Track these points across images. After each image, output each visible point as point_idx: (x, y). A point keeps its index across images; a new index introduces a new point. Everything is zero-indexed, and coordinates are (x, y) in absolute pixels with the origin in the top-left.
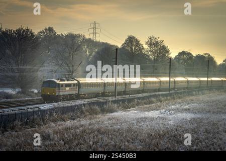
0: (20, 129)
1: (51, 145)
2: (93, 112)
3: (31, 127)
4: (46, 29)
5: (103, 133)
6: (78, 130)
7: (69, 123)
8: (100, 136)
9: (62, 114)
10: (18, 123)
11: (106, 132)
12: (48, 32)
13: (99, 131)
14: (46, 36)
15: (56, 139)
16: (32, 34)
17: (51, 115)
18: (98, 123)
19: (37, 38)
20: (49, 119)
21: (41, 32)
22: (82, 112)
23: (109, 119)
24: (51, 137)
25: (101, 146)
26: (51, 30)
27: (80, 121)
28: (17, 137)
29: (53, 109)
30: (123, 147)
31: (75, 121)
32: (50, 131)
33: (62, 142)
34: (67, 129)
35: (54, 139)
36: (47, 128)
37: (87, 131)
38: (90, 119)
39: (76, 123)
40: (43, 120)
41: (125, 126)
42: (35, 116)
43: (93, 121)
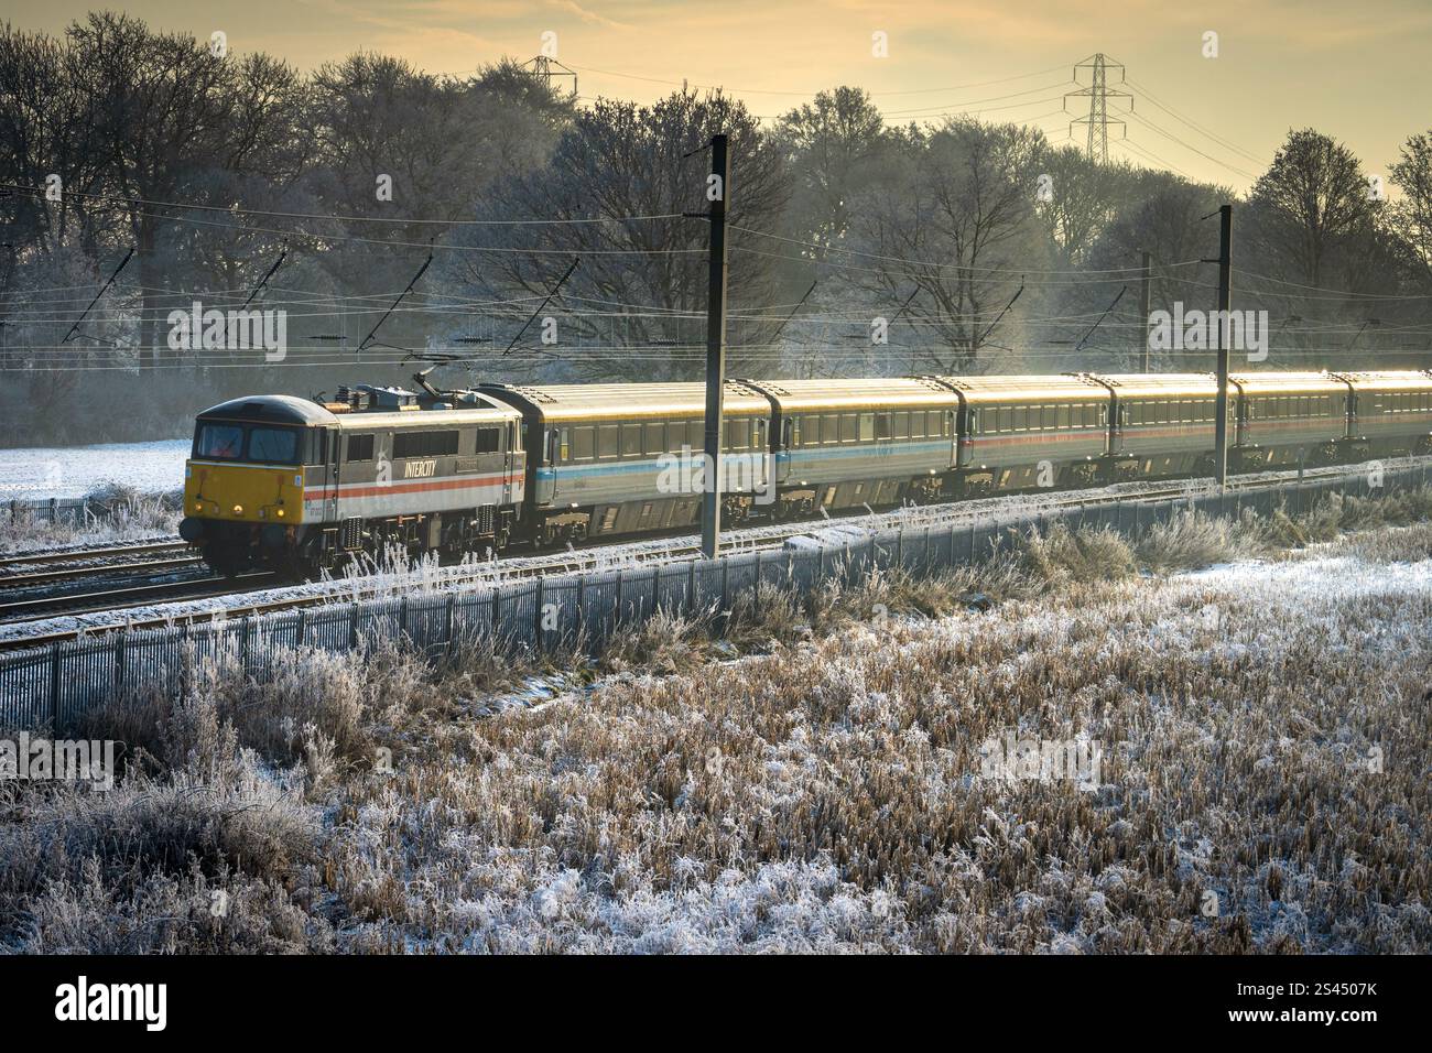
0: (683, 662)
1: (856, 749)
2: (1090, 565)
3: (746, 649)
4: (823, 102)
5: (1148, 685)
6: (1007, 668)
7: (955, 629)
8: (1132, 703)
9: (919, 575)
10: (669, 625)
11: (1167, 681)
12: (833, 115)
13: (1125, 670)
14: (824, 139)
15: (885, 716)
16: (745, 126)
17: (853, 580)
18: (1122, 624)
19: (777, 148)
20: (841, 605)
21: (795, 118)
22: (1030, 564)
23: (1188, 605)
24: (858, 703)
25: (1139, 755)
26: (849, 103)
27: (1020, 615)
28: (668, 703)
29: (869, 549)
30: (1265, 763)
31: (993, 616)
32: (853, 673)
33: (918, 736)
34: (947, 661)
35: (871, 715)
36: (830, 654)
37: (1061, 672)
38: (1077, 603)
39: (994, 624)
40: (811, 611)
41: (1276, 646)
42: (768, 590)
43: (1095, 617)
